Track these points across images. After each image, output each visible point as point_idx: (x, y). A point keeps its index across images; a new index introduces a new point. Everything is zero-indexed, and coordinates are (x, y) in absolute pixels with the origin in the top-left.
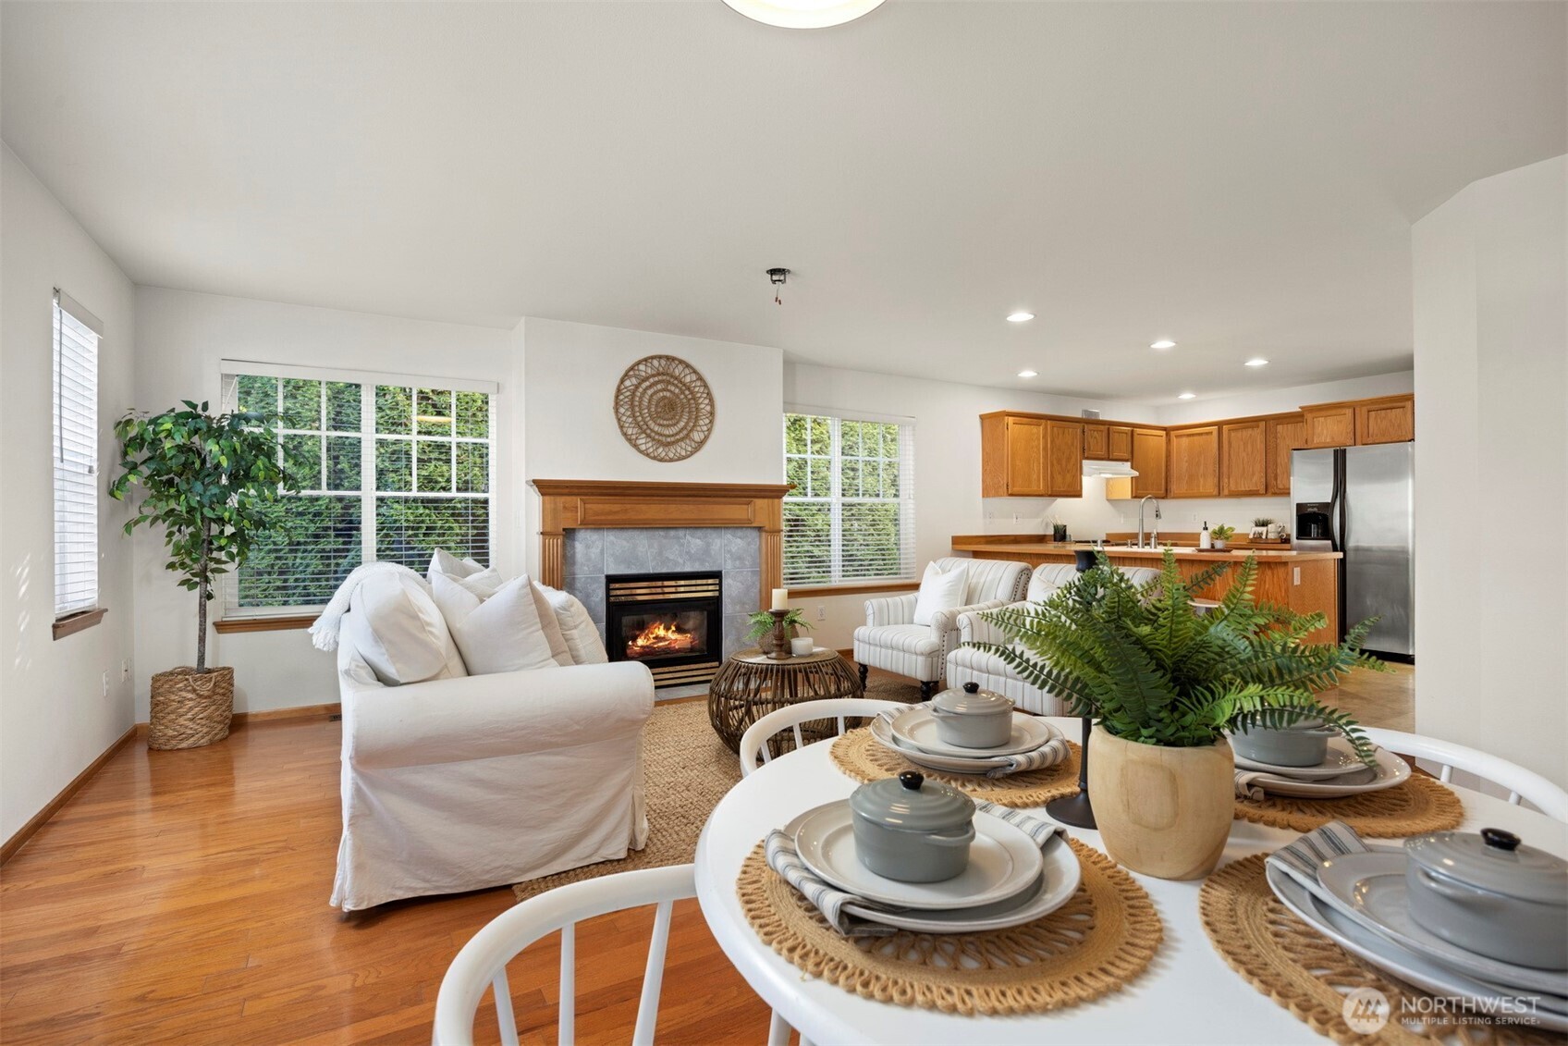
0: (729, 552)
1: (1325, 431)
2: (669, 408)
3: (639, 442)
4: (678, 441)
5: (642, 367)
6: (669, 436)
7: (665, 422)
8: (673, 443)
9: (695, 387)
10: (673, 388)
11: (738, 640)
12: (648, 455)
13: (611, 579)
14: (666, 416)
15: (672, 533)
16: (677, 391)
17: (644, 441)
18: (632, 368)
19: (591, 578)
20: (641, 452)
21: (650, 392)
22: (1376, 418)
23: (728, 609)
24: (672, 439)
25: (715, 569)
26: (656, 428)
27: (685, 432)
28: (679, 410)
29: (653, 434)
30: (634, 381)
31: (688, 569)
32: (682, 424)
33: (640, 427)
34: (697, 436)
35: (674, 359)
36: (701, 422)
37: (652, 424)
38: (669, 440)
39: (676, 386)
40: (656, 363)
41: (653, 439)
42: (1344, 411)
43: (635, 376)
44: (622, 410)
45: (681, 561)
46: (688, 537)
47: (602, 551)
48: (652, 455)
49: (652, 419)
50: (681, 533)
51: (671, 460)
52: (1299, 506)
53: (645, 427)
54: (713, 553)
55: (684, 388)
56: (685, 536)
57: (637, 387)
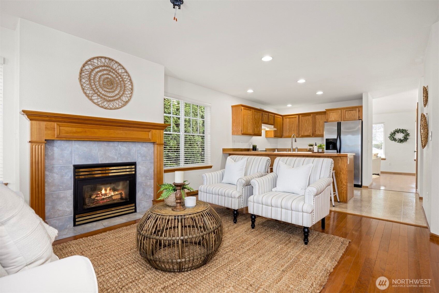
0: (140, 153)
1: (333, 117)
2: (110, 84)
3: (93, 98)
4: (115, 100)
5: (95, 61)
6: (110, 97)
7: (108, 90)
8: (112, 101)
9: (123, 75)
10: (112, 74)
11: (144, 193)
12: (98, 105)
13: (76, 167)
14: (109, 87)
15: (111, 144)
16: (114, 76)
17: (96, 98)
18: (90, 60)
19: (64, 167)
20: (94, 103)
21: (100, 74)
22: (348, 113)
23: (139, 179)
24: (112, 99)
25: (133, 161)
26: (103, 92)
27: (118, 96)
28: (115, 85)
29: (101, 95)
30: (91, 67)
31: (119, 161)
32: (117, 92)
33: (94, 91)
34: (124, 99)
35: (113, 60)
36: (127, 93)
37: (100, 90)
38: (110, 99)
39: (114, 73)
40: (103, 60)
41: (101, 98)
42: (338, 111)
43: (91, 64)
44: (84, 81)
45: (116, 157)
46: (120, 146)
47: (71, 153)
48: (101, 105)
49: (101, 87)
50: (116, 144)
51: (111, 109)
52: (327, 140)
53: (97, 91)
54: (132, 154)
55: (118, 75)
56: (118, 145)
57: (93, 70)
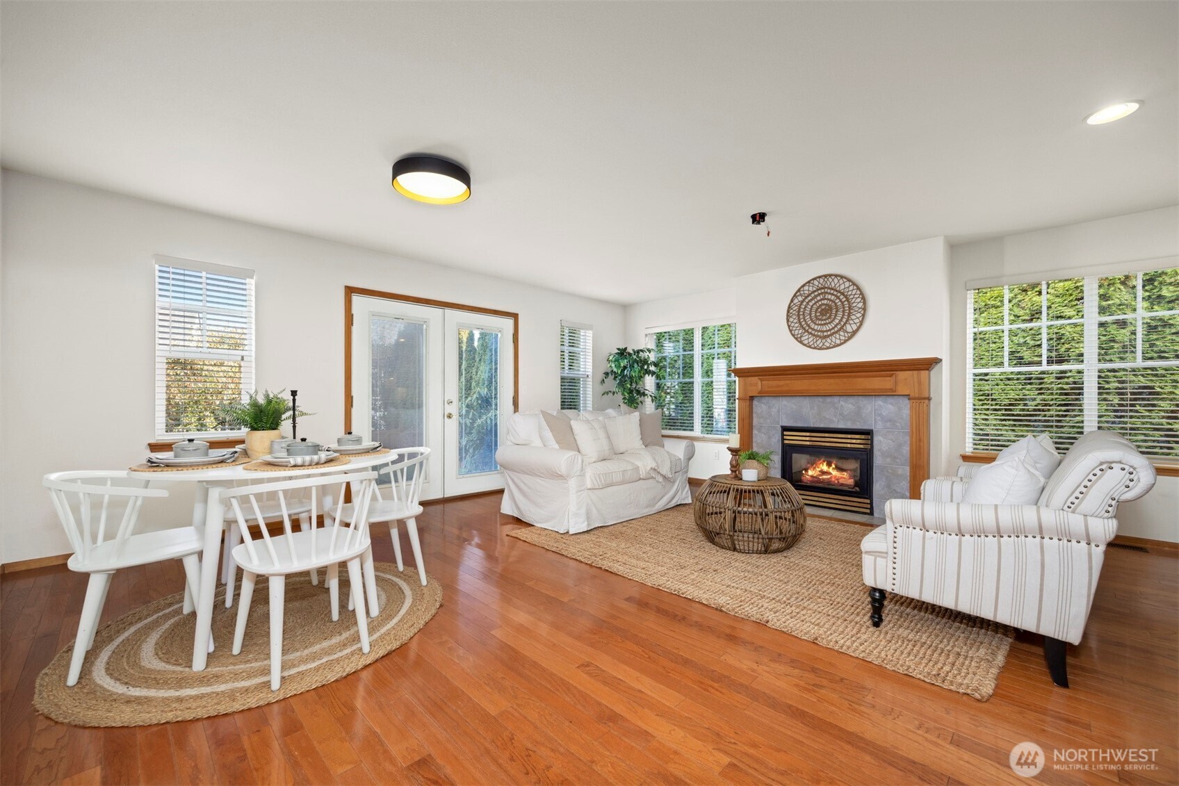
0: (880, 415)
2: (826, 312)
3: (803, 339)
4: (834, 334)
5: (806, 288)
6: (826, 331)
7: (823, 322)
8: (828, 336)
9: (848, 292)
10: (830, 297)
11: (888, 486)
12: (810, 347)
13: (785, 429)
14: (824, 318)
15: (829, 399)
16: (833, 297)
17: (807, 337)
18: (799, 290)
19: (772, 427)
20: (805, 345)
21: (811, 304)
23: (878, 460)
24: (829, 333)
25: (866, 427)
26: (816, 327)
27: (838, 327)
28: (834, 311)
29: (813, 332)
30: (800, 299)
31: (841, 426)
32: (836, 321)
33: (804, 329)
34: (849, 328)
35: (830, 275)
36: (853, 317)
37: (813, 326)
38: (825, 334)
39: (833, 294)
40: (816, 282)
43: (801, 295)
44: (791, 320)
45: (836, 420)
46: (842, 403)
47: (779, 411)
48: (813, 346)
49: (812, 321)
50: (836, 399)
51: (828, 348)
53: (807, 328)
54: (864, 415)
55: (839, 294)
56: (839, 402)
57: (802, 302)
